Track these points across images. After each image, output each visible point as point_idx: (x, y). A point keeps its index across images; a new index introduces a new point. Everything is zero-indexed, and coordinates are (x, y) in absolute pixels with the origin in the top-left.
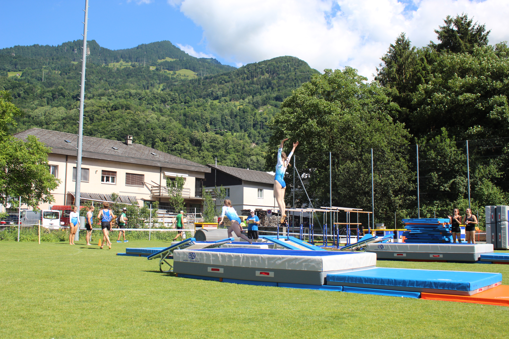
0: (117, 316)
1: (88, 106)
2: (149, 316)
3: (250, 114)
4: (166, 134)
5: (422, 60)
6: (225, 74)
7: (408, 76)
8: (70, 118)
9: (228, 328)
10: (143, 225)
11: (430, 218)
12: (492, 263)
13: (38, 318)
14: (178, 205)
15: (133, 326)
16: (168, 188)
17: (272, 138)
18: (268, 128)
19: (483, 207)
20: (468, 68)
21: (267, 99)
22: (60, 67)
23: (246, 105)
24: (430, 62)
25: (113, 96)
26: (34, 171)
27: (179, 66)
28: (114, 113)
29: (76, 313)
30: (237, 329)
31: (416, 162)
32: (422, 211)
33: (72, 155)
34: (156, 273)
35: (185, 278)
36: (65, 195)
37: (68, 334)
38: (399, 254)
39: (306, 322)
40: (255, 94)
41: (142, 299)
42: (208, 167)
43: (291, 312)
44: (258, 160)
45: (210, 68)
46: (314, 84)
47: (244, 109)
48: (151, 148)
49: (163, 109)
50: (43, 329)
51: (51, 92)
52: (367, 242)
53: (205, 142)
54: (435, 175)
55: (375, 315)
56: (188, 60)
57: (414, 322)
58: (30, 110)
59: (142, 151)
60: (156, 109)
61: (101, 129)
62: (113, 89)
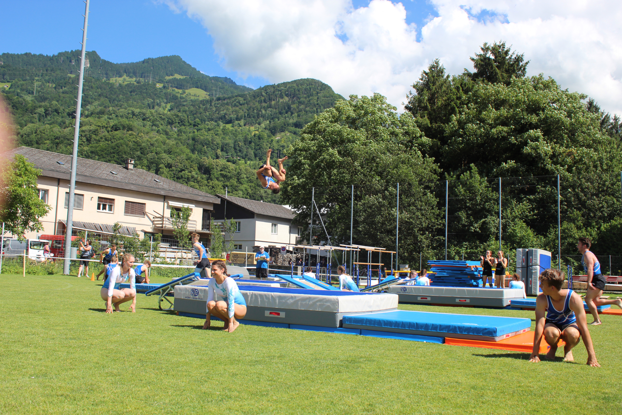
1: (85, 125)
2: (144, 355)
3: (266, 141)
4: (172, 160)
5: (457, 88)
6: (239, 96)
7: (441, 105)
8: (65, 138)
9: (231, 370)
10: (142, 259)
12: (522, 309)
13: (17, 355)
14: (183, 239)
15: (125, 366)
16: (172, 219)
19: (514, 251)
20: (503, 100)
21: (285, 125)
22: (54, 79)
23: (262, 131)
26: (21, 195)
27: (189, 84)
29: (61, 351)
30: (242, 371)
31: (445, 199)
32: (450, 252)
33: (64, 178)
34: (154, 311)
35: (187, 316)
36: (55, 223)
38: (424, 297)
39: (318, 366)
40: (273, 119)
41: (137, 337)
43: (303, 355)
45: (224, 88)
46: (338, 109)
47: (260, 135)
48: (154, 175)
49: (169, 131)
50: (22, 367)
51: (44, 107)
54: (463, 214)
55: (395, 360)
56: (199, 78)
57: (436, 368)
58: (19, 127)
59: (144, 176)
60: (162, 131)
61: (99, 152)
62: (114, 107)
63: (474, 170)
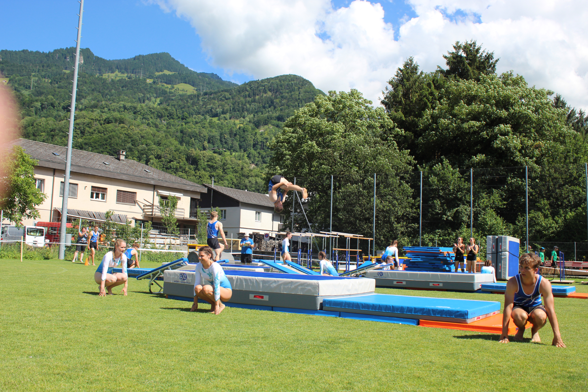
1: (79, 118)
2: (135, 336)
3: (250, 134)
4: (161, 151)
6: (225, 91)
8: (60, 130)
12: (492, 292)
13: (16, 336)
14: (171, 226)
17: (272, 159)
18: (268, 148)
19: (485, 238)
20: (474, 95)
21: (268, 119)
22: (50, 75)
23: (247, 124)
24: (438, 87)
25: (106, 109)
27: (178, 80)
28: (106, 127)
29: (57, 332)
31: (420, 189)
32: (424, 239)
33: (60, 168)
34: (144, 294)
35: (176, 299)
38: (399, 282)
40: (256, 112)
42: (204, 187)
43: (285, 336)
44: (256, 182)
45: (211, 83)
47: (244, 128)
48: (145, 165)
50: (21, 347)
51: (40, 101)
53: (202, 161)
54: (437, 202)
55: (372, 341)
56: (187, 74)
57: (411, 348)
59: (135, 167)
60: (152, 125)
61: (92, 143)
62: (106, 101)
63: (446, 162)
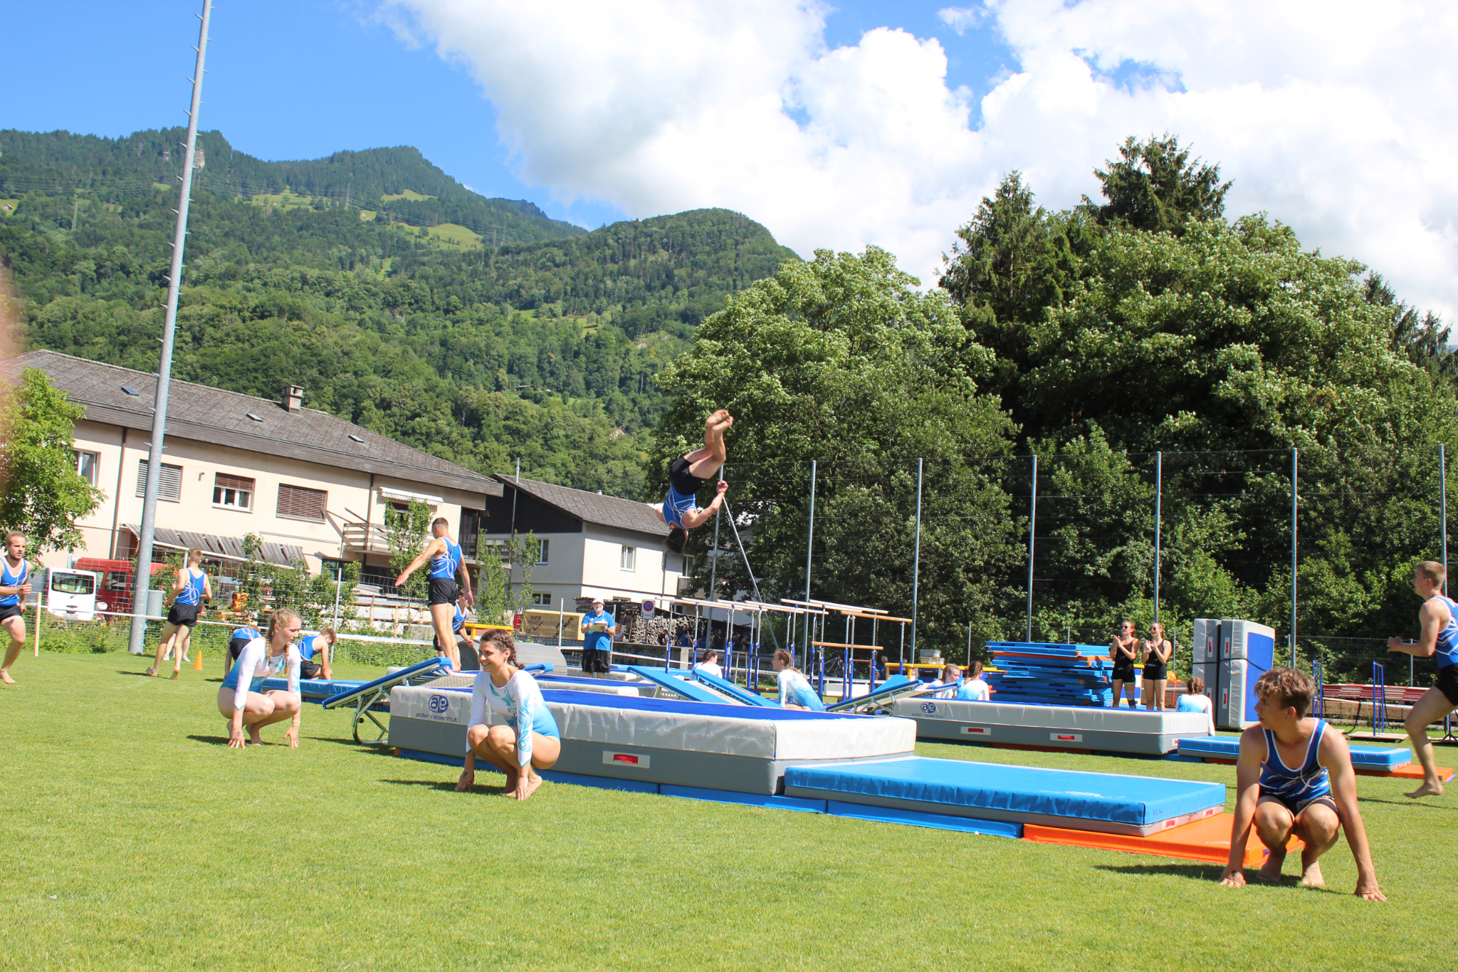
0: (231, 846)
1: (190, 303)
2: (316, 851)
3: (613, 352)
4: (391, 391)
5: (1059, 242)
6: (553, 244)
7: (1023, 279)
8: (141, 331)
9: (522, 891)
11: (1056, 642)
12: (1204, 760)
13: (17, 842)
15: (271, 875)
16: (387, 528)
17: (666, 417)
18: (657, 390)
19: (1188, 623)
20: (1170, 271)
21: (659, 316)
22: (121, 194)
23: (605, 329)
24: (1081, 248)
25: (256, 281)
26: (34, 463)
27: (437, 214)
28: (257, 326)
29: (121, 836)
30: (548, 893)
31: (1030, 499)
32: (1038, 623)
33: (137, 426)
34: (341, 745)
35: (419, 760)
36: (113, 531)
37: (95, 887)
38: (975, 728)
39: (726, 884)
40: (630, 300)
41: (301, 807)
42: (495, 482)
43: (691, 858)
44: (625, 473)
45: (518, 225)
46: (784, 283)
47: (599, 337)
48: (350, 424)
49: (387, 323)
50: (28, 871)
51: (94, 259)
52: (894, 693)
53: (492, 417)
54: (1071, 533)
55: (906, 875)
56: (461, 200)
57: (1002, 895)
58: (35, 303)
59: (325, 428)
60: (369, 323)
61: (220, 366)
62: (259, 262)
63: (1097, 432)
